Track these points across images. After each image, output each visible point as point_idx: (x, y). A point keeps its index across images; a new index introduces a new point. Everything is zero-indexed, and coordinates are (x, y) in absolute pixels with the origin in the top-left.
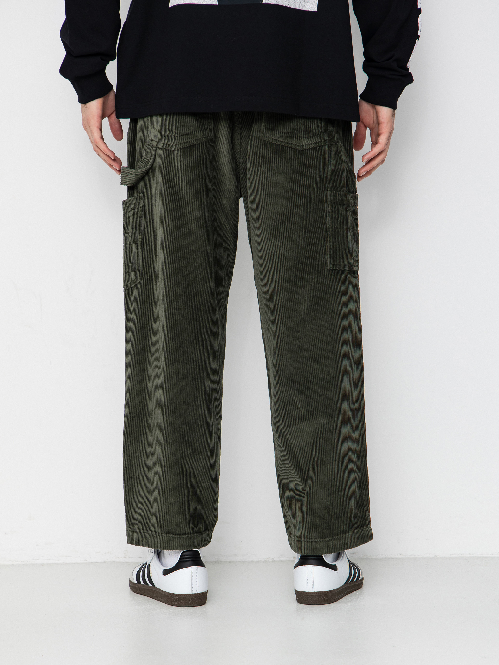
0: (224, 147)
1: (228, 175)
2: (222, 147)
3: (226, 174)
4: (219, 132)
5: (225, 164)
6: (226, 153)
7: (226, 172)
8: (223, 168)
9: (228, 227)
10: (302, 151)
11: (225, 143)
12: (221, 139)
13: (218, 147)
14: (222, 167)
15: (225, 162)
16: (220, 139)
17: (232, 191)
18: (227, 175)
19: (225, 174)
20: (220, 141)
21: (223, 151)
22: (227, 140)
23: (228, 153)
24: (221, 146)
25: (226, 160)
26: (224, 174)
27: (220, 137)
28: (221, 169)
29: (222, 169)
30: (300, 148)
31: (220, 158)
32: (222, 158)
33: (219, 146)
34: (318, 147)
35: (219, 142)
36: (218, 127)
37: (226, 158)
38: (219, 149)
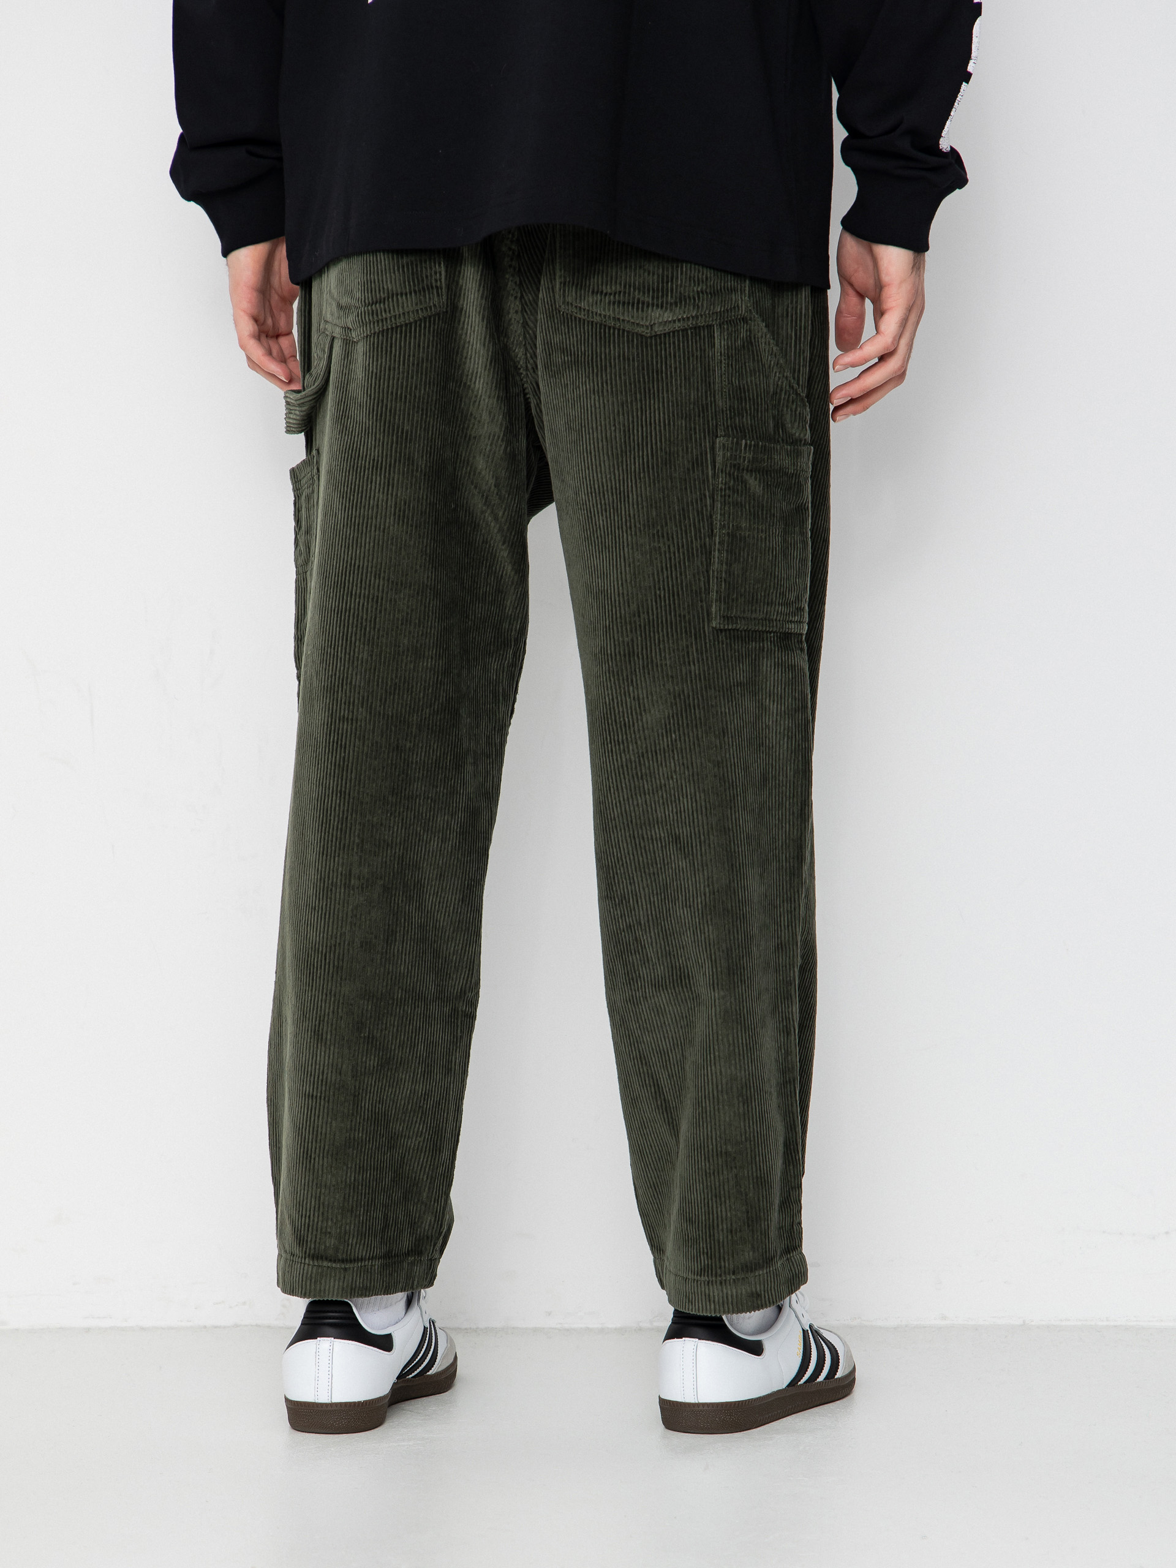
0: (474, 331)
1: (487, 401)
2: (469, 332)
3: (481, 396)
4: (460, 295)
5: (477, 373)
6: (478, 345)
7: (480, 392)
8: (475, 383)
9: (492, 524)
10: (651, 337)
11: (475, 321)
12: (466, 312)
13: (460, 332)
14: (471, 379)
15: (478, 368)
16: (463, 313)
17: (499, 437)
18: (484, 400)
19: (479, 397)
20: (465, 317)
21: (472, 340)
22: (479, 315)
23: (484, 345)
24: (467, 328)
25: (480, 363)
26: (476, 396)
27: (465, 308)
28: (469, 386)
29: (472, 386)
30: (647, 332)
31: (466, 358)
32: (471, 359)
33: (463, 328)
34: (691, 328)
35: (462, 320)
36: (458, 283)
37: (479, 359)
38: (463, 337)
